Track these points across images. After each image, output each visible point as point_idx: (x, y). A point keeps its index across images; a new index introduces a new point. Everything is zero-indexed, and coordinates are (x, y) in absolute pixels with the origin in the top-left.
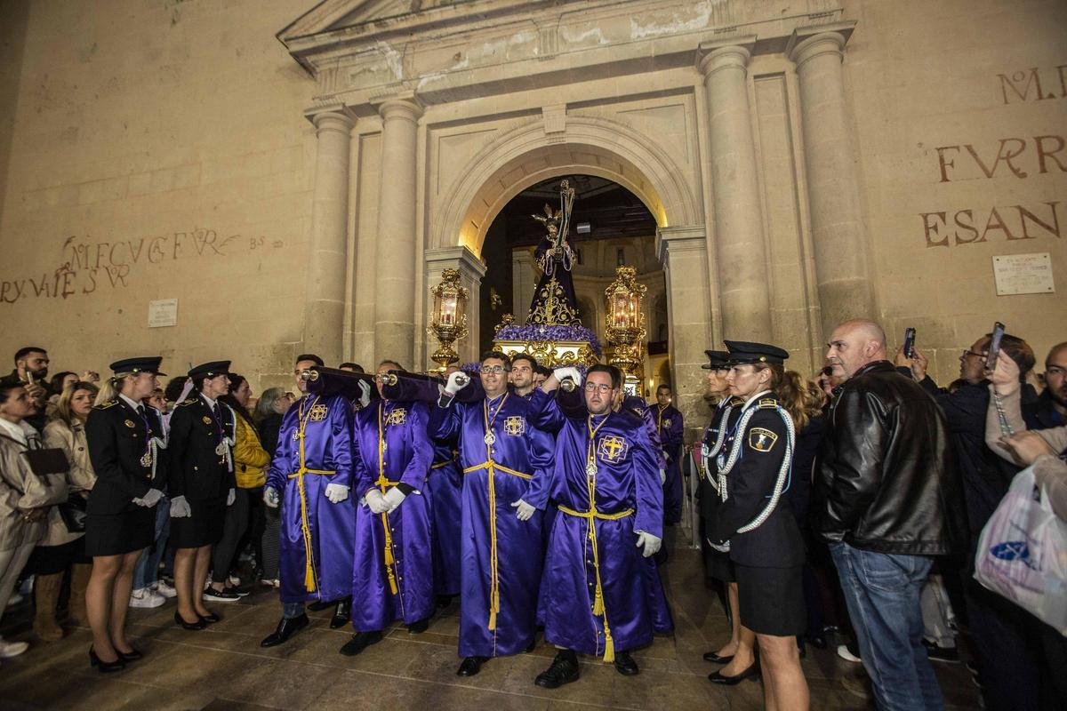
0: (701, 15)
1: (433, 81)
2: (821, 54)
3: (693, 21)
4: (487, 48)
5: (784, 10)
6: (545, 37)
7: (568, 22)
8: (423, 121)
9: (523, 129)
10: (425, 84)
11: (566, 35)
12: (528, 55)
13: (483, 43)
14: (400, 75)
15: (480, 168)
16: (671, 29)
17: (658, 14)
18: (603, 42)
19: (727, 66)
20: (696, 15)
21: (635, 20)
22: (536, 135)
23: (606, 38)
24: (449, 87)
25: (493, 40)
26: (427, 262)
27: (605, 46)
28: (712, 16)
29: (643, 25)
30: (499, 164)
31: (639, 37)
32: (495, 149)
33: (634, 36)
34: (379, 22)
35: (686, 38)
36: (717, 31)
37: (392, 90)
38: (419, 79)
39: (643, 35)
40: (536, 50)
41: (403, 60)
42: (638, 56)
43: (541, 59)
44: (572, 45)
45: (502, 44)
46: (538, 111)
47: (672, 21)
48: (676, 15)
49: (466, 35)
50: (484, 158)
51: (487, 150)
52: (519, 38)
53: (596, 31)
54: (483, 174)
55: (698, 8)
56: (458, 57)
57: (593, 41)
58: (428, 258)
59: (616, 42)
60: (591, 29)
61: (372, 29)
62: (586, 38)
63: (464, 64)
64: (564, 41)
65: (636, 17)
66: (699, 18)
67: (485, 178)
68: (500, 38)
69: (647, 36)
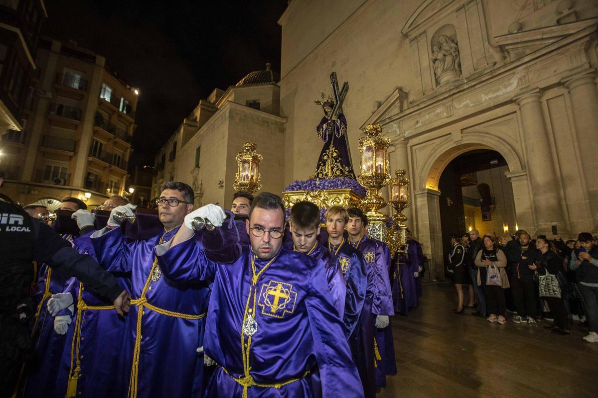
0: (513, 83)
1: (410, 133)
2: (577, 86)
3: (509, 87)
4: (427, 117)
5: (555, 71)
6: (448, 108)
7: (456, 101)
8: (409, 145)
9: (445, 142)
10: (407, 134)
11: (456, 106)
12: (442, 117)
13: (425, 115)
14: (398, 132)
15: (431, 159)
16: (500, 93)
17: (493, 88)
18: (471, 105)
19: (528, 103)
20: (510, 84)
21: (483, 93)
22: (451, 143)
23: (472, 103)
24: (415, 134)
25: (429, 114)
26: (415, 195)
27: (472, 107)
28: (518, 83)
29: (487, 94)
30: (438, 156)
31: (486, 100)
32: (435, 151)
33: (483, 99)
34: (389, 118)
35: (506, 96)
36: (521, 89)
37: (396, 138)
38: (405, 133)
39: (487, 98)
40: (445, 114)
41: (399, 127)
42: (486, 108)
43: (447, 117)
44: (459, 109)
45: (432, 114)
46: (450, 134)
47: (500, 89)
48: (501, 87)
49: (419, 114)
50: (432, 155)
51: (433, 151)
52: (438, 111)
53: (468, 101)
54: (432, 160)
55: (512, 81)
56: (417, 122)
57: (467, 106)
58: (416, 193)
59: (476, 104)
60: (465, 101)
61: (388, 121)
62: (464, 105)
63: (420, 124)
64: (455, 108)
65: (484, 92)
66: (512, 85)
67: (433, 162)
68: (432, 112)
69: (489, 98)
